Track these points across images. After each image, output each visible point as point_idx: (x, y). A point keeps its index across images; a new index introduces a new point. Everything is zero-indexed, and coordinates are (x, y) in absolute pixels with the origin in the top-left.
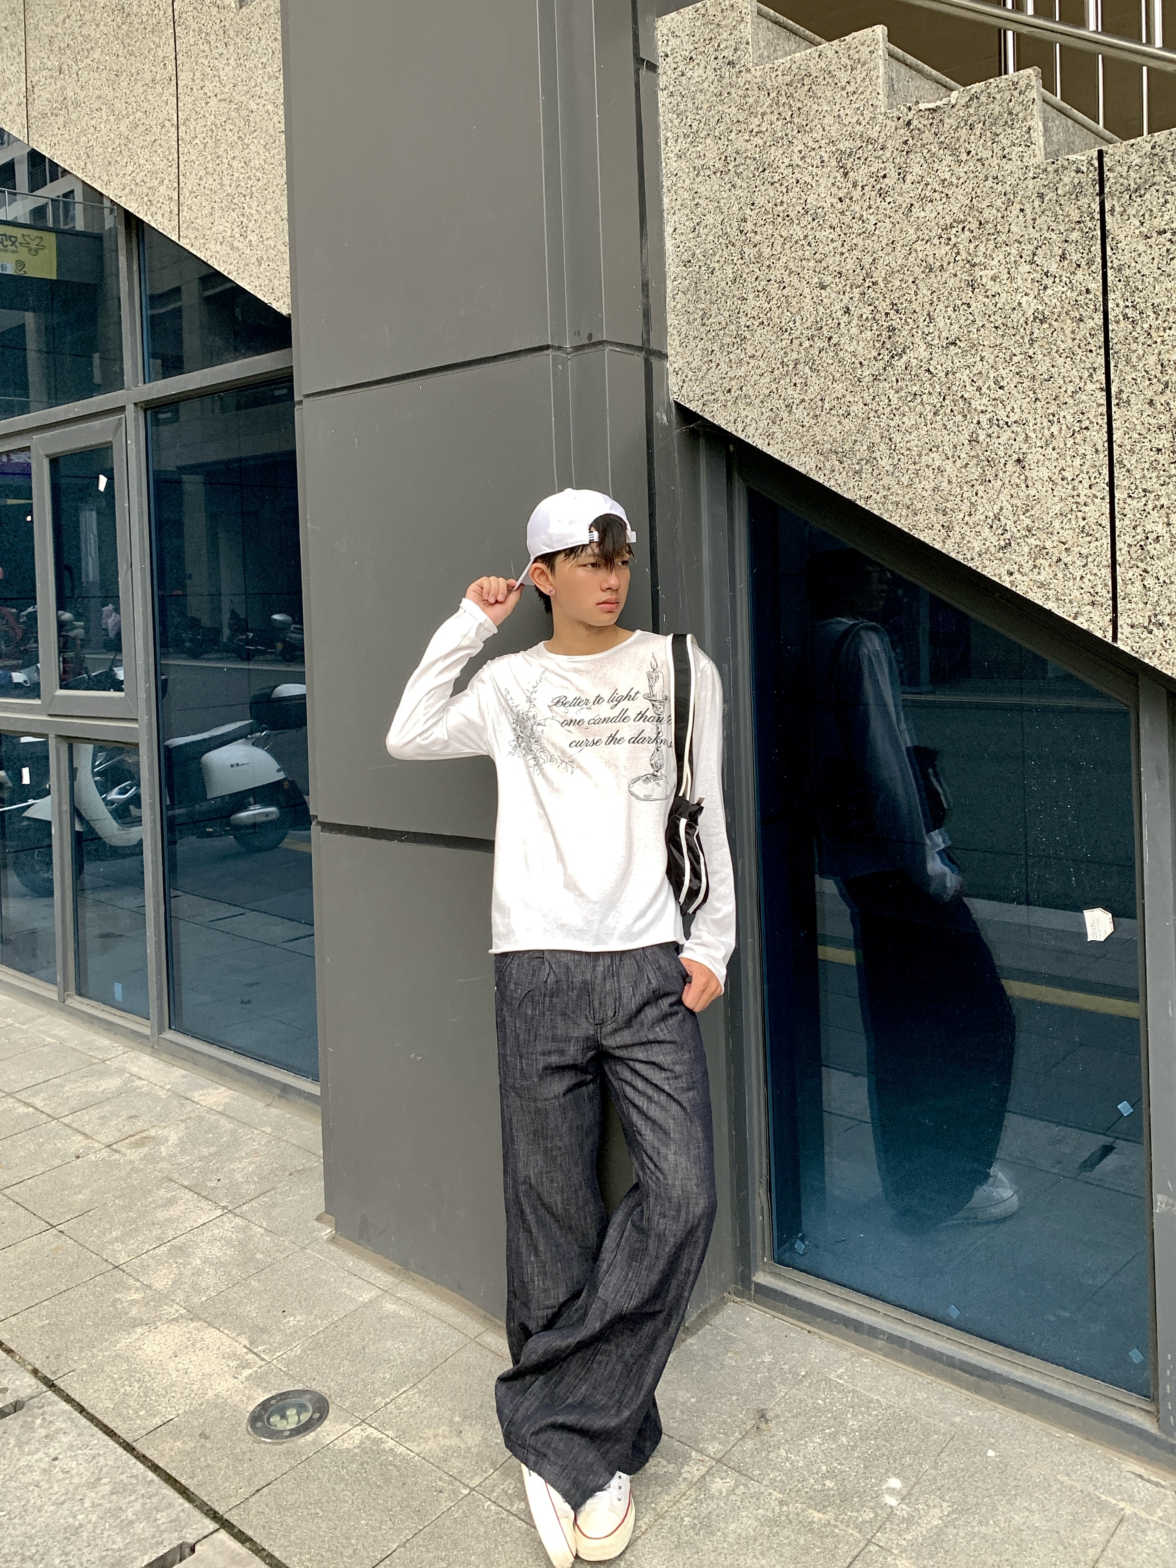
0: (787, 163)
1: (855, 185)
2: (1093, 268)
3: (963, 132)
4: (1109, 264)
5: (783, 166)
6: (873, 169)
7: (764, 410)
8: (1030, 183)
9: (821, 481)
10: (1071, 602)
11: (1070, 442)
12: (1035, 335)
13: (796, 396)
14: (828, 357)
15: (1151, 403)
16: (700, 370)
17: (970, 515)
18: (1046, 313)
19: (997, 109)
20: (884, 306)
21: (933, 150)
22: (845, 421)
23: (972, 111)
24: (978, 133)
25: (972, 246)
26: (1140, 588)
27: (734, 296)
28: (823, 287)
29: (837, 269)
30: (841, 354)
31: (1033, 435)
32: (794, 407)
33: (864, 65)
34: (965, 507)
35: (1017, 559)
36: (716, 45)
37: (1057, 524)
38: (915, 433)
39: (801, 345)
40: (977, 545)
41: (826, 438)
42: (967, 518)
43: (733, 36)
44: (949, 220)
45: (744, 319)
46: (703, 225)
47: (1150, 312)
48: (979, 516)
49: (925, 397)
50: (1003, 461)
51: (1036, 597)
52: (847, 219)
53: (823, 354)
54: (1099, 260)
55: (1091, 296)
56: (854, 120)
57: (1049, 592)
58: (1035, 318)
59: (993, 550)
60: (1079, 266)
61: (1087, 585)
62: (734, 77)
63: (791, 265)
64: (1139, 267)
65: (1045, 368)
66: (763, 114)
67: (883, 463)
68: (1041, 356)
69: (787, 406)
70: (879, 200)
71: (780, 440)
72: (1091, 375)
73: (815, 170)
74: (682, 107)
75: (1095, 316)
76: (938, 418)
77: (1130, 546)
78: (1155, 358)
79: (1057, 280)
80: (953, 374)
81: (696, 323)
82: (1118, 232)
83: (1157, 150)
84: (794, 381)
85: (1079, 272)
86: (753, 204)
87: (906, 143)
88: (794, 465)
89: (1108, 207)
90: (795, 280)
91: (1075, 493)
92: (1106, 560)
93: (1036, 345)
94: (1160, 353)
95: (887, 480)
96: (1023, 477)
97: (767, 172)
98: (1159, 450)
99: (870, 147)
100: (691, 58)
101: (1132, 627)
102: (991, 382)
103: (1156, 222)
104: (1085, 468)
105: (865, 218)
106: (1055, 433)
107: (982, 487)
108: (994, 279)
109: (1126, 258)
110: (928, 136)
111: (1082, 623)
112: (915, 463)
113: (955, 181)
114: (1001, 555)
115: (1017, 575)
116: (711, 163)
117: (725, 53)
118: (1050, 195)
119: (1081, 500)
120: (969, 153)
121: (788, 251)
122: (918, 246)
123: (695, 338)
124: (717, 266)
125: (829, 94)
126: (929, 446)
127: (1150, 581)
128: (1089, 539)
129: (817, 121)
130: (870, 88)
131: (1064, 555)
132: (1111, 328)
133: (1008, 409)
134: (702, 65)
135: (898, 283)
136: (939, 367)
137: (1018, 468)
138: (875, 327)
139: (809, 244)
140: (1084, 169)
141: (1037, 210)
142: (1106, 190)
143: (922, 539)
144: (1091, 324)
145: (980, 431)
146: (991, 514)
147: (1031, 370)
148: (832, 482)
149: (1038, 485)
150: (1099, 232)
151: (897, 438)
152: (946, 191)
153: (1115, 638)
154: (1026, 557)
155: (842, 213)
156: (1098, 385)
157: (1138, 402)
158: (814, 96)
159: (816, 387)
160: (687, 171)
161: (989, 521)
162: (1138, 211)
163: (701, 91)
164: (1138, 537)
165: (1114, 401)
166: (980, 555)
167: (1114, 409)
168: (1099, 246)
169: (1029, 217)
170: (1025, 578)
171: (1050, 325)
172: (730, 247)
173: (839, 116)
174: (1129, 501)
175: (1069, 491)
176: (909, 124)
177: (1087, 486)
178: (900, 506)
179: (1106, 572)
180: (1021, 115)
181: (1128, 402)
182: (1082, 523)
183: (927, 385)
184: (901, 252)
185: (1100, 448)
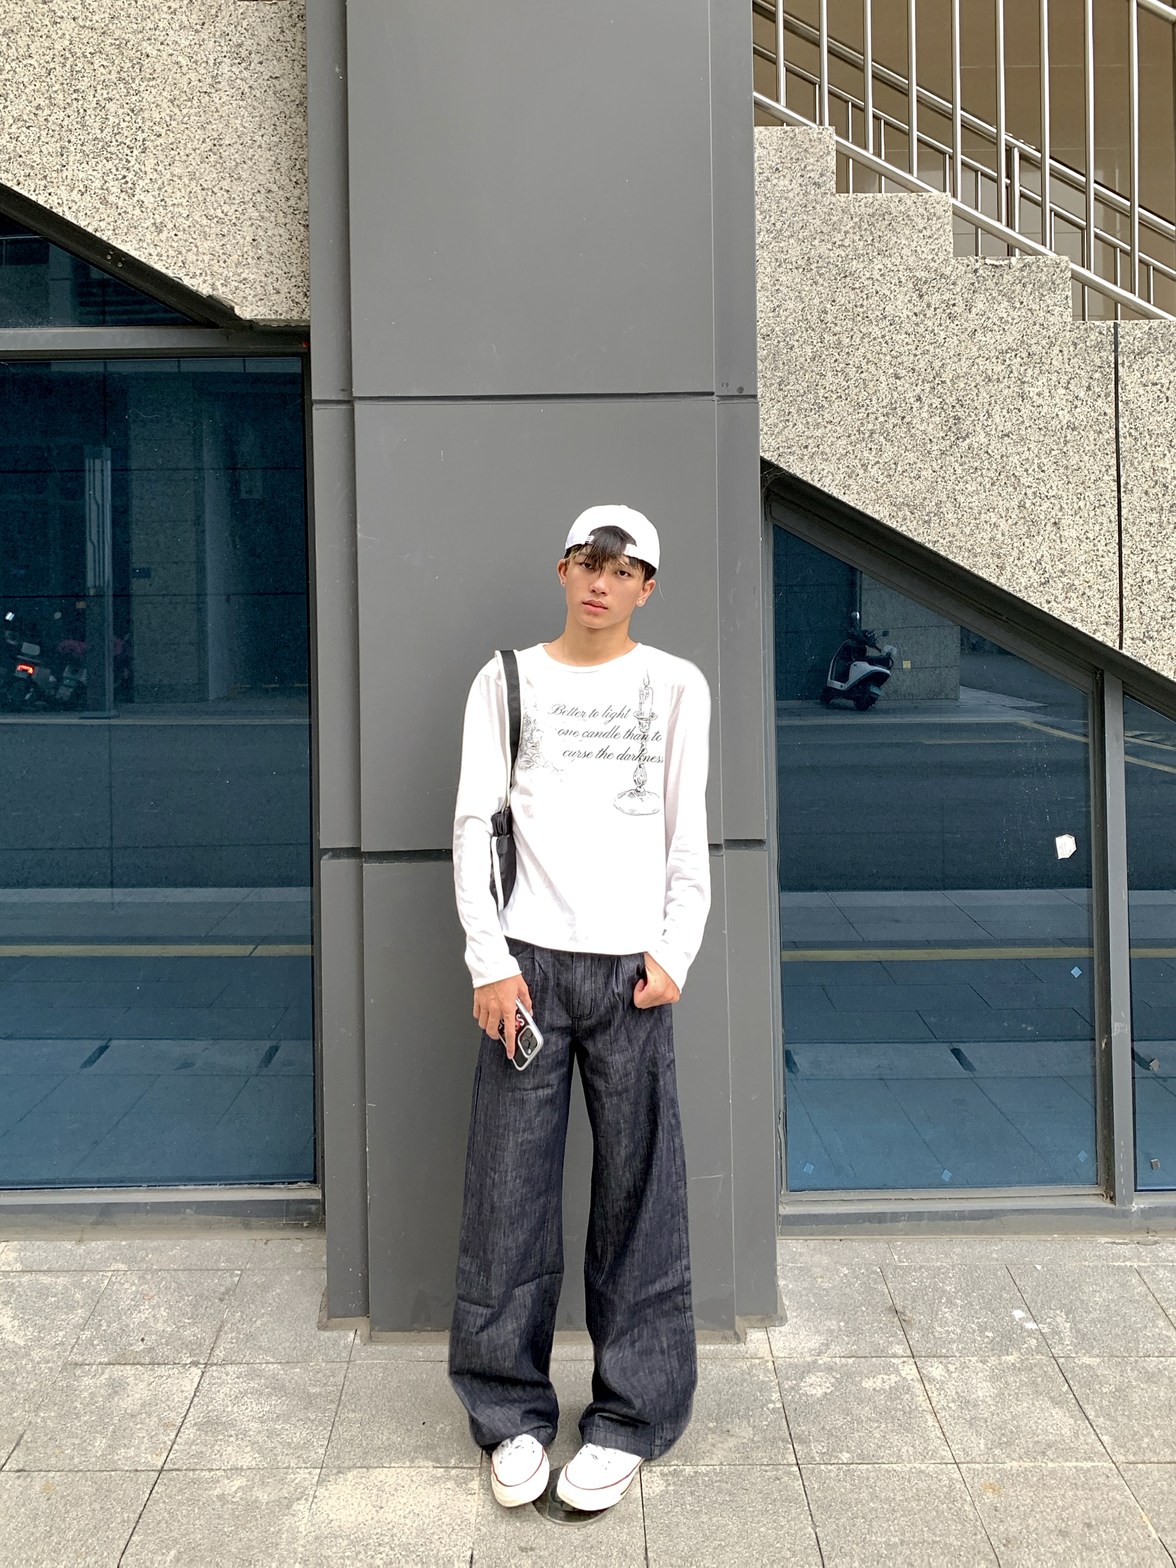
0: (868, 275)
1: (929, 306)
2: (1109, 399)
3: (1018, 288)
4: (1120, 399)
5: (864, 278)
6: (944, 297)
7: (840, 466)
8: (1068, 334)
9: (894, 526)
10: (1091, 622)
11: (1092, 514)
12: (1068, 438)
13: (871, 458)
14: (901, 432)
15: (1146, 493)
16: (776, 426)
17: (1019, 559)
18: (1076, 424)
19: (1044, 278)
20: (951, 400)
21: (994, 295)
22: (917, 483)
23: (1025, 274)
24: (1029, 291)
25: (1022, 369)
26: (1138, 614)
27: (812, 371)
28: (898, 377)
29: (911, 366)
30: (913, 431)
31: (1065, 506)
32: (870, 466)
33: (938, 218)
34: (1015, 553)
35: (1054, 592)
36: (803, 166)
37: (1082, 568)
38: (976, 497)
39: (876, 419)
40: (1024, 581)
41: (898, 494)
42: (1016, 562)
43: (819, 164)
44: (1004, 347)
45: (822, 391)
46: (783, 307)
47: (1146, 434)
48: (1025, 561)
49: (984, 471)
50: (1043, 523)
51: (1067, 619)
52: (921, 330)
53: (897, 428)
54: (1113, 394)
55: (1108, 418)
56: (930, 257)
57: (1076, 616)
58: (1068, 427)
59: (1035, 585)
60: (1099, 396)
61: (1103, 611)
62: (819, 196)
63: (869, 355)
64: (1139, 404)
65: (1075, 462)
66: (846, 233)
67: (949, 516)
68: (1072, 454)
69: (862, 465)
70: (948, 321)
71: (855, 491)
72: (1107, 470)
73: (893, 287)
74: (766, 206)
75: (1110, 431)
76: (995, 488)
77: (1132, 586)
78: (1149, 464)
79: (1084, 403)
80: (1007, 457)
81: (773, 388)
82: (1126, 378)
83: (1153, 331)
84: (869, 446)
85: (1100, 400)
86: (834, 301)
87: (973, 284)
88: (869, 512)
89: (1120, 361)
90: (872, 368)
91: (1095, 548)
92: (1116, 595)
93: (1069, 445)
94: (1152, 462)
95: (952, 530)
96: (1058, 535)
97: (848, 279)
98: (1151, 524)
99: (943, 280)
100: (777, 169)
101: (1133, 639)
102: (1035, 466)
103: (1151, 377)
104: (1102, 532)
105: (936, 331)
106: (1082, 507)
107: (1028, 540)
108: (1039, 394)
109: (1131, 396)
110: (990, 283)
111: (1098, 637)
112: (975, 519)
113: (1011, 321)
114: (1042, 589)
115: (1053, 603)
116: (794, 259)
117: (812, 175)
118: (1081, 345)
119: (1100, 553)
120: (1022, 303)
121: (867, 345)
122: (980, 361)
123: (771, 399)
124: (796, 344)
125: (907, 232)
126: (987, 507)
127: (1144, 609)
128: (1104, 580)
129: (896, 250)
130: (944, 238)
131: (1087, 591)
132: (1121, 440)
133: (1048, 486)
134: (789, 177)
135: (962, 385)
136: (996, 451)
137: (1055, 529)
138: (943, 414)
139: (886, 343)
140: (1105, 332)
141: (1072, 353)
142: (1119, 349)
143: (980, 574)
144: (1107, 436)
145: (1026, 501)
146: (1034, 560)
147: (1065, 462)
148: (904, 528)
149: (1069, 541)
150: (1113, 376)
151: (961, 498)
152: (1003, 326)
153: (1121, 647)
154: (1060, 591)
155: (917, 324)
156: (1112, 478)
157: (1138, 492)
158: (894, 230)
159: (890, 453)
160: (769, 260)
161: (1034, 564)
162: (1140, 368)
163: (786, 199)
164: (1137, 580)
165: (1122, 490)
166: (1026, 589)
167: (1122, 494)
168: (1113, 385)
169: (1066, 356)
170: (1059, 605)
171: (1079, 433)
172: (810, 331)
173: (916, 251)
174: (1131, 556)
175: (1091, 547)
176: (976, 271)
177: (1104, 544)
178: (963, 550)
179: (1116, 603)
180: (1061, 286)
181: (1132, 491)
182: (1100, 569)
183: (986, 462)
184: (965, 364)
185: (1113, 519)
